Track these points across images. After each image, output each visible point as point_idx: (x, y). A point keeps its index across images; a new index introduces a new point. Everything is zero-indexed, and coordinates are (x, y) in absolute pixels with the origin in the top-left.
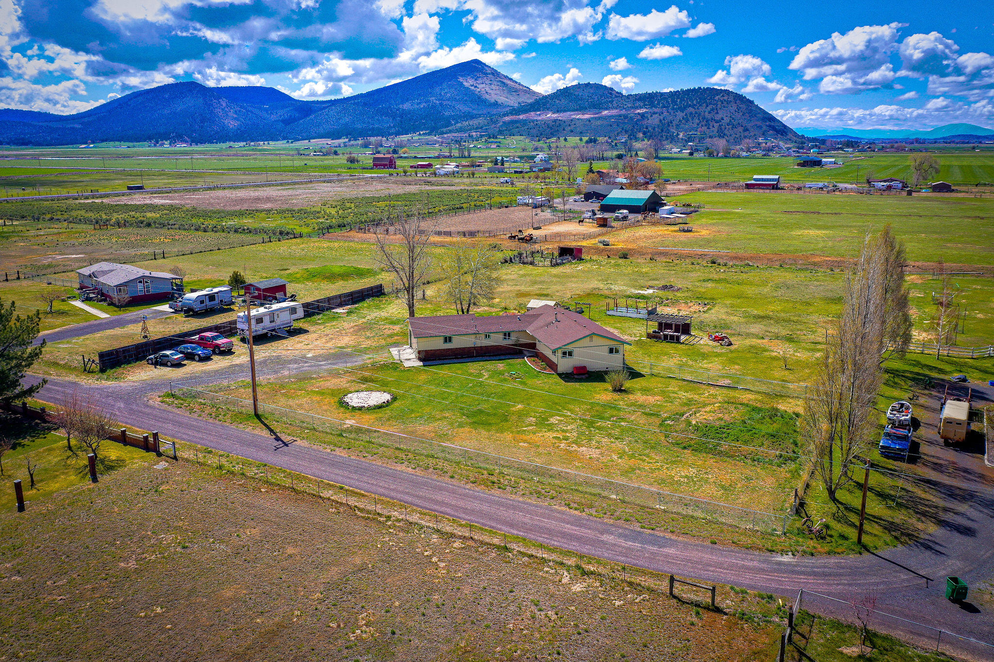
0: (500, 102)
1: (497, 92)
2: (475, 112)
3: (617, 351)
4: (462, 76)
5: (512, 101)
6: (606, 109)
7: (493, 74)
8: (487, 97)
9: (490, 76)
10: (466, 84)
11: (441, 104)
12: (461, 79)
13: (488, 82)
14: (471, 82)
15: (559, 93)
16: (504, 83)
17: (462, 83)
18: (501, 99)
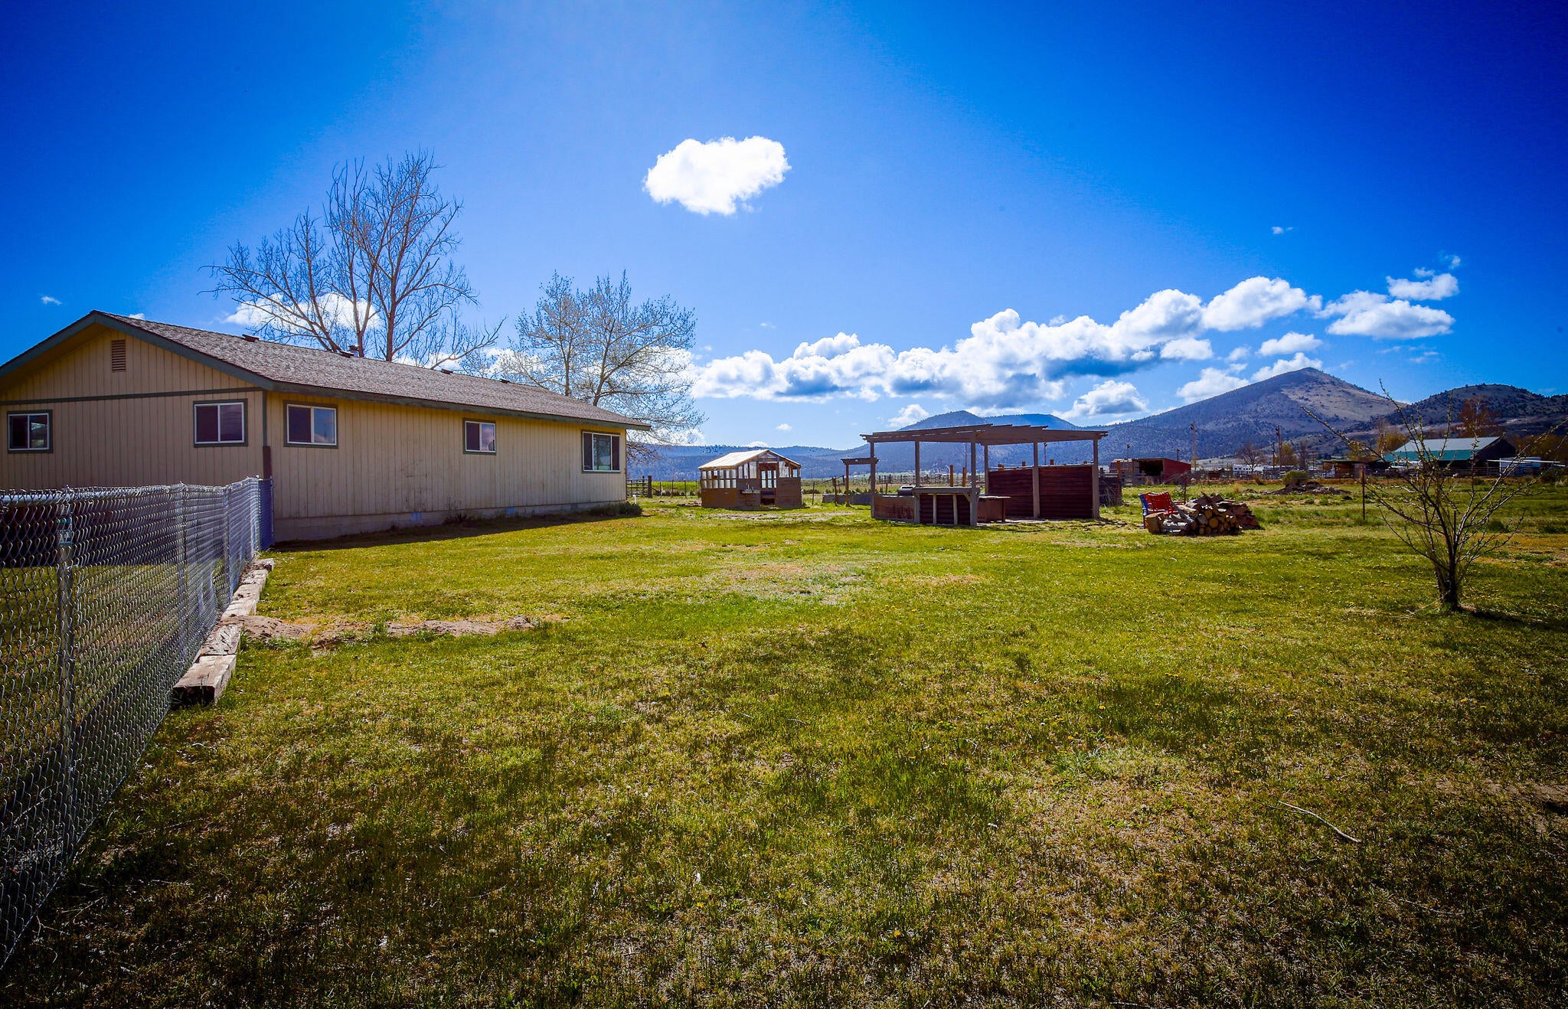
0: (1341, 417)
1: (1337, 405)
2: (1304, 430)
3: (234, 434)
4: (1286, 387)
5: (1363, 415)
6: (1515, 417)
7: (1333, 383)
8: (1323, 411)
9: (1330, 386)
10: (1292, 397)
11: (1256, 423)
12: (1285, 392)
13: (1325, 393)
14: (1300, 394)
15: (1433, 400)
16: (1349, 393)
17: (1287, 396)
18: (1343, 413)
